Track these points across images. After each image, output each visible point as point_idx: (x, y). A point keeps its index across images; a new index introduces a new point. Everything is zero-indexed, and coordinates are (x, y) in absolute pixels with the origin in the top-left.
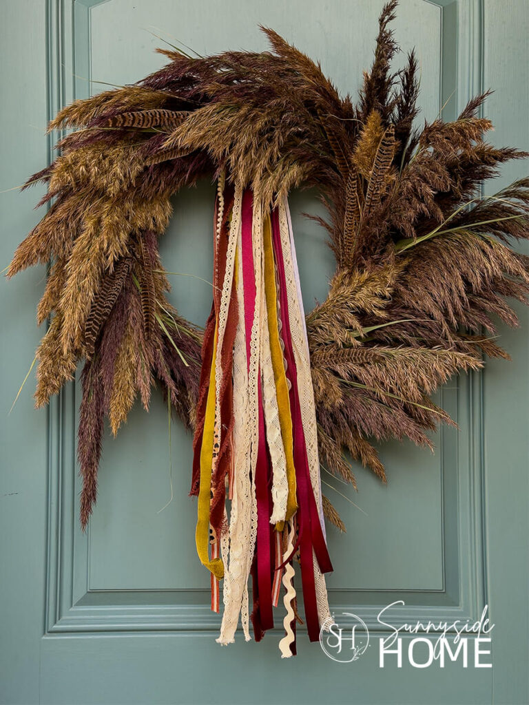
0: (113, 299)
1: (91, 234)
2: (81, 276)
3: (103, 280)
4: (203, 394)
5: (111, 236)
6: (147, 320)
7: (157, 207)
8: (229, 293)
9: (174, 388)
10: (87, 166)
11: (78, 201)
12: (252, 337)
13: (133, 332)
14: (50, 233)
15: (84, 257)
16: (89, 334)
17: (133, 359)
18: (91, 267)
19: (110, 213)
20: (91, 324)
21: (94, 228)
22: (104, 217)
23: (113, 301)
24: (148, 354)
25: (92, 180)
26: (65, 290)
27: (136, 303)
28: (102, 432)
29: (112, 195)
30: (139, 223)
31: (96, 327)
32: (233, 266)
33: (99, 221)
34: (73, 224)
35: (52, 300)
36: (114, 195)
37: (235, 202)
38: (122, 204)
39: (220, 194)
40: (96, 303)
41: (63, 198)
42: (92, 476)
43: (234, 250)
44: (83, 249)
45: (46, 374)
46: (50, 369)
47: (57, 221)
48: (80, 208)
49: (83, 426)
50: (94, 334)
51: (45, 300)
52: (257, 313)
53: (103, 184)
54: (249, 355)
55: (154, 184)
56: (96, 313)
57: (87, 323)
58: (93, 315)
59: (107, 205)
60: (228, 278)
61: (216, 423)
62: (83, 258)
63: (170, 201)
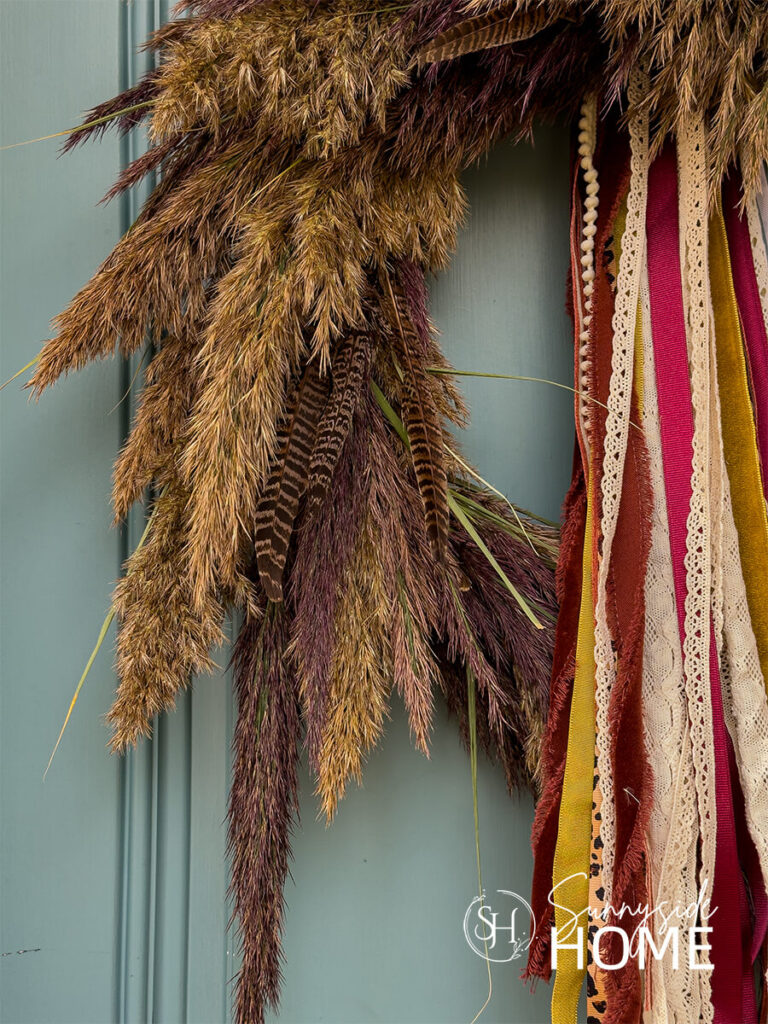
0: (334, 446)
1: (264, 265)
2: (241, 382)
3: (296, 394)
4: (560, 698)
5: (323, 269)
6: (430, 506)
7: (433, 200)
8: (624, 426)
9: (495, 686)
10: (256, 65)
11: (224, 177)
12: (690, 542)
13: (381, 535)
14: (150, 266)
15: (248, 329)
16: (266, 546)
17: (381, 611)
18: (268, 358)
19: (316, 206)
20: (270, 519)
21: (272, 248)
22: (300, 216)
23: (333, 452)
24: (421, 597)
25: (269, 109)
26: (197, 423)
27: (384, 455)
28: (292, 809)
29: (325, 153)
30: (391, 239)
31: (285, 526)
32: (630, 353)
33: (286, 229)
34: (209, 244)
35: (154, 453)
36: (330, 151)
37: (633, 181)
38: (346, 184)
39: (587, 163)
40: (279, 457)
41: (180, 173)
42: (268, 930)
43: (632, 311)
44: (245, 305)
45: (144, 657)
46: (152, 641)
47: (167, 232)
48: (231, 197)
49: (241, 792)
50: (277, 545)
51: (134, 453)
52: (699, 479)
53: (300, 120)
54: (681, 592)
55: (426, 132)
56: (284, 487)
57: (261, 515)
58: (273, 492)
59: (305, 187)
60: (620, 384)
61: (596, 779)
62: (244, 332)
63: (463, 183)
